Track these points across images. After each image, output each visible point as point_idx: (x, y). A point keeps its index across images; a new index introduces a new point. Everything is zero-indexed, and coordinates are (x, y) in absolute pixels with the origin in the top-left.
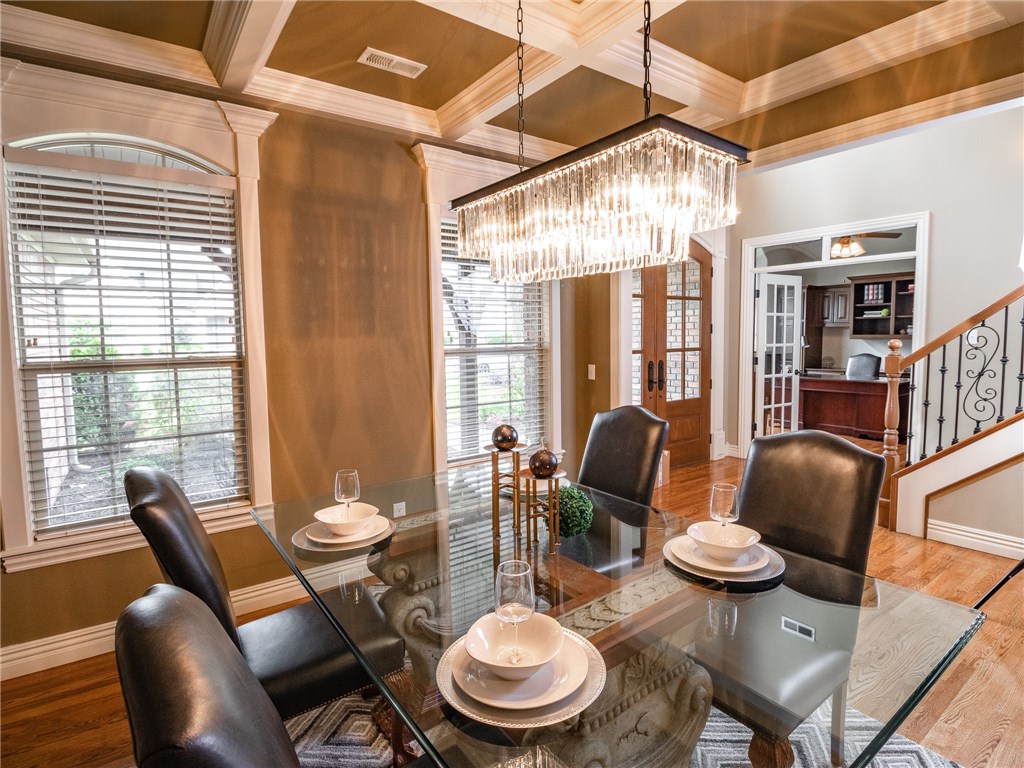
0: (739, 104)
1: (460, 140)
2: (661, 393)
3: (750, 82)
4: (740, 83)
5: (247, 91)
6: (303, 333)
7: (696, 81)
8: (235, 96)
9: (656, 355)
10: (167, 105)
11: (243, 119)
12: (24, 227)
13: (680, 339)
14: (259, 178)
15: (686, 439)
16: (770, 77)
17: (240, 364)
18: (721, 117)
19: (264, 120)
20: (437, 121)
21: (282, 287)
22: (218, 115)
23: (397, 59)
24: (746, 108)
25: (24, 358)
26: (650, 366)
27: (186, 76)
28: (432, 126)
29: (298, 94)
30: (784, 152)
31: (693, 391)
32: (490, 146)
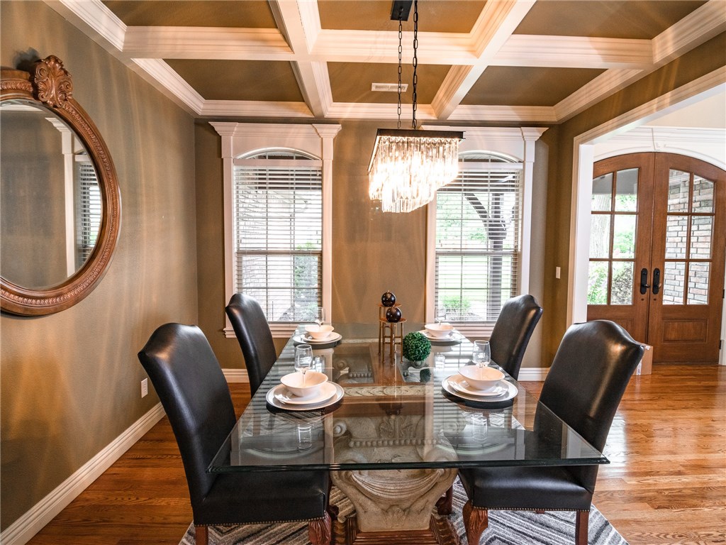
0: (651, 56)
1: (450, 118)
2: (657, 296)
3: (656, 39)
4: (647, 41)
5: (326, 116)
6: (351, 238)
7: (595, 52)
8: (321, 120)
9: (651, 263)
10: (293, 130)
11: (325, 131)
12: (260, 188)
13: (684, 251)
14: (332, 159)
15: (685, 341)
16: (670, 32)
17: (321, 254)
18: (641, 69)
19: (336, 129)
20: (433, 110)
21: (342, 214)
22: (313, 131)
23: (390, 85)
24: (658, 58)
25: (238, 248)
26: (644, 273)
27: (300, 115)
28: (430, 114)
29: (351, 112)
30: (691, 90)
31: (699, 297)
32: (472, 118)
